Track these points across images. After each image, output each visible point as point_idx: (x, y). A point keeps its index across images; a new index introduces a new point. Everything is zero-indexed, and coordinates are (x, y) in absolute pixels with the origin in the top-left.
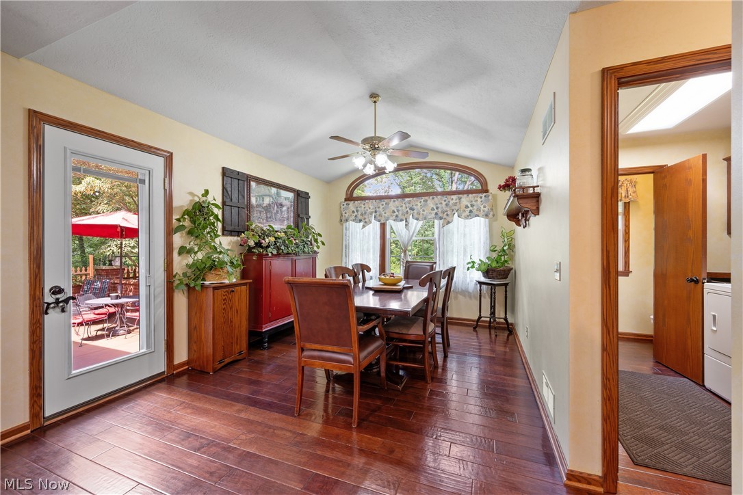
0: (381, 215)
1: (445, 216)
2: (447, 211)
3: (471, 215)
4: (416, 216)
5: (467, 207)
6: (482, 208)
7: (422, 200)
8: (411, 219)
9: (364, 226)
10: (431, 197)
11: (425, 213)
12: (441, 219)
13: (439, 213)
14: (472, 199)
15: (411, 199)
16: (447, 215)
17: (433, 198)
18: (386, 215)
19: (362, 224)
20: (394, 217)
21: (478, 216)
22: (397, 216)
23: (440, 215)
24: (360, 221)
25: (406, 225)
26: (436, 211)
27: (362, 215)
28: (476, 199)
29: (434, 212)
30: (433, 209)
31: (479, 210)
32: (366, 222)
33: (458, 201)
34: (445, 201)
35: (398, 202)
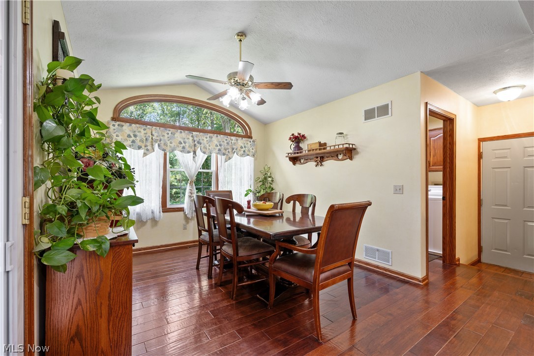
0: (165, 144)
1: (227, 153)
2: (228, 149)
3: (244, 154)
4: (203, 150)
5: (242, 147)
6: (251, 150)
7: (208, 136)
8: (198, 152)
9: (145, 154)
10: (215, 135)
11: (210, 148)
12: (224, 155)
13: (222, 150)
14: (245, 142)
15: (198, 133)
16: (229, 152)
17: (217, 136)
18: (172, 145)
19: (142, 151)
20: (181, 149)
21: (248, 155)
22: (184, 148)
23: (224, 151)
24: (140, 148)
25: (194, 157)
26: (219, 147)
27: (142, 141)
28: (247, 142)
29: (218, 148)
30: (217, 146)
31: (249, 151)
32: (147, 150)
33: (236, 142)
34: (226, 140)
35: (184, 134)
